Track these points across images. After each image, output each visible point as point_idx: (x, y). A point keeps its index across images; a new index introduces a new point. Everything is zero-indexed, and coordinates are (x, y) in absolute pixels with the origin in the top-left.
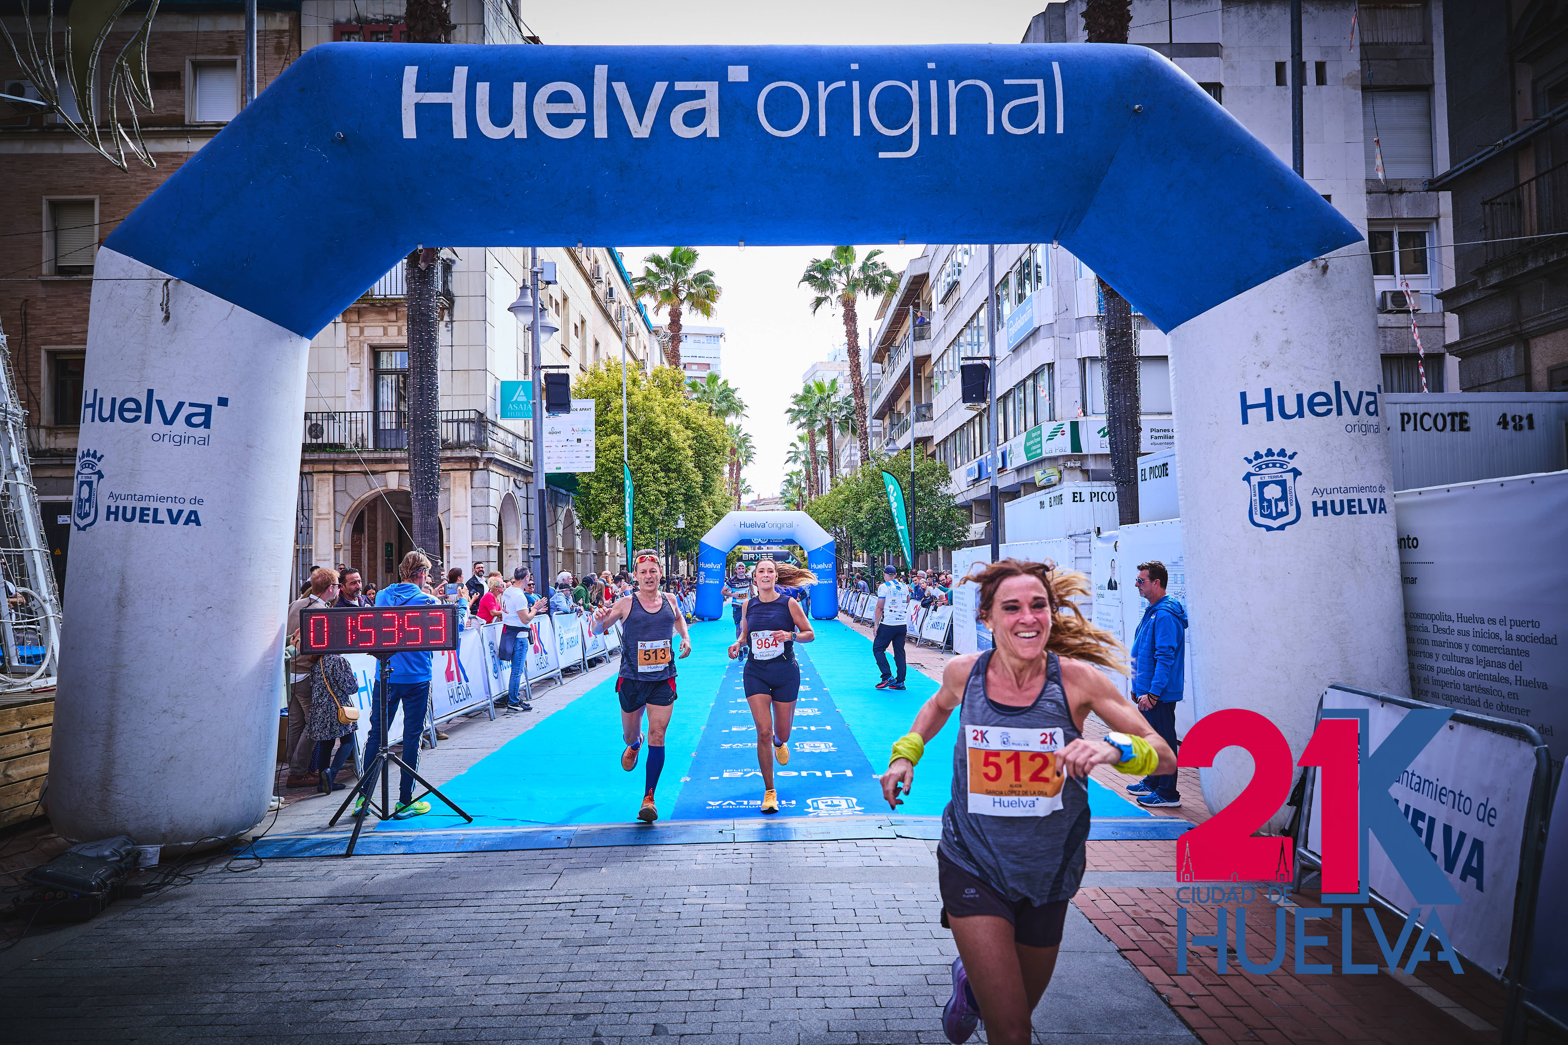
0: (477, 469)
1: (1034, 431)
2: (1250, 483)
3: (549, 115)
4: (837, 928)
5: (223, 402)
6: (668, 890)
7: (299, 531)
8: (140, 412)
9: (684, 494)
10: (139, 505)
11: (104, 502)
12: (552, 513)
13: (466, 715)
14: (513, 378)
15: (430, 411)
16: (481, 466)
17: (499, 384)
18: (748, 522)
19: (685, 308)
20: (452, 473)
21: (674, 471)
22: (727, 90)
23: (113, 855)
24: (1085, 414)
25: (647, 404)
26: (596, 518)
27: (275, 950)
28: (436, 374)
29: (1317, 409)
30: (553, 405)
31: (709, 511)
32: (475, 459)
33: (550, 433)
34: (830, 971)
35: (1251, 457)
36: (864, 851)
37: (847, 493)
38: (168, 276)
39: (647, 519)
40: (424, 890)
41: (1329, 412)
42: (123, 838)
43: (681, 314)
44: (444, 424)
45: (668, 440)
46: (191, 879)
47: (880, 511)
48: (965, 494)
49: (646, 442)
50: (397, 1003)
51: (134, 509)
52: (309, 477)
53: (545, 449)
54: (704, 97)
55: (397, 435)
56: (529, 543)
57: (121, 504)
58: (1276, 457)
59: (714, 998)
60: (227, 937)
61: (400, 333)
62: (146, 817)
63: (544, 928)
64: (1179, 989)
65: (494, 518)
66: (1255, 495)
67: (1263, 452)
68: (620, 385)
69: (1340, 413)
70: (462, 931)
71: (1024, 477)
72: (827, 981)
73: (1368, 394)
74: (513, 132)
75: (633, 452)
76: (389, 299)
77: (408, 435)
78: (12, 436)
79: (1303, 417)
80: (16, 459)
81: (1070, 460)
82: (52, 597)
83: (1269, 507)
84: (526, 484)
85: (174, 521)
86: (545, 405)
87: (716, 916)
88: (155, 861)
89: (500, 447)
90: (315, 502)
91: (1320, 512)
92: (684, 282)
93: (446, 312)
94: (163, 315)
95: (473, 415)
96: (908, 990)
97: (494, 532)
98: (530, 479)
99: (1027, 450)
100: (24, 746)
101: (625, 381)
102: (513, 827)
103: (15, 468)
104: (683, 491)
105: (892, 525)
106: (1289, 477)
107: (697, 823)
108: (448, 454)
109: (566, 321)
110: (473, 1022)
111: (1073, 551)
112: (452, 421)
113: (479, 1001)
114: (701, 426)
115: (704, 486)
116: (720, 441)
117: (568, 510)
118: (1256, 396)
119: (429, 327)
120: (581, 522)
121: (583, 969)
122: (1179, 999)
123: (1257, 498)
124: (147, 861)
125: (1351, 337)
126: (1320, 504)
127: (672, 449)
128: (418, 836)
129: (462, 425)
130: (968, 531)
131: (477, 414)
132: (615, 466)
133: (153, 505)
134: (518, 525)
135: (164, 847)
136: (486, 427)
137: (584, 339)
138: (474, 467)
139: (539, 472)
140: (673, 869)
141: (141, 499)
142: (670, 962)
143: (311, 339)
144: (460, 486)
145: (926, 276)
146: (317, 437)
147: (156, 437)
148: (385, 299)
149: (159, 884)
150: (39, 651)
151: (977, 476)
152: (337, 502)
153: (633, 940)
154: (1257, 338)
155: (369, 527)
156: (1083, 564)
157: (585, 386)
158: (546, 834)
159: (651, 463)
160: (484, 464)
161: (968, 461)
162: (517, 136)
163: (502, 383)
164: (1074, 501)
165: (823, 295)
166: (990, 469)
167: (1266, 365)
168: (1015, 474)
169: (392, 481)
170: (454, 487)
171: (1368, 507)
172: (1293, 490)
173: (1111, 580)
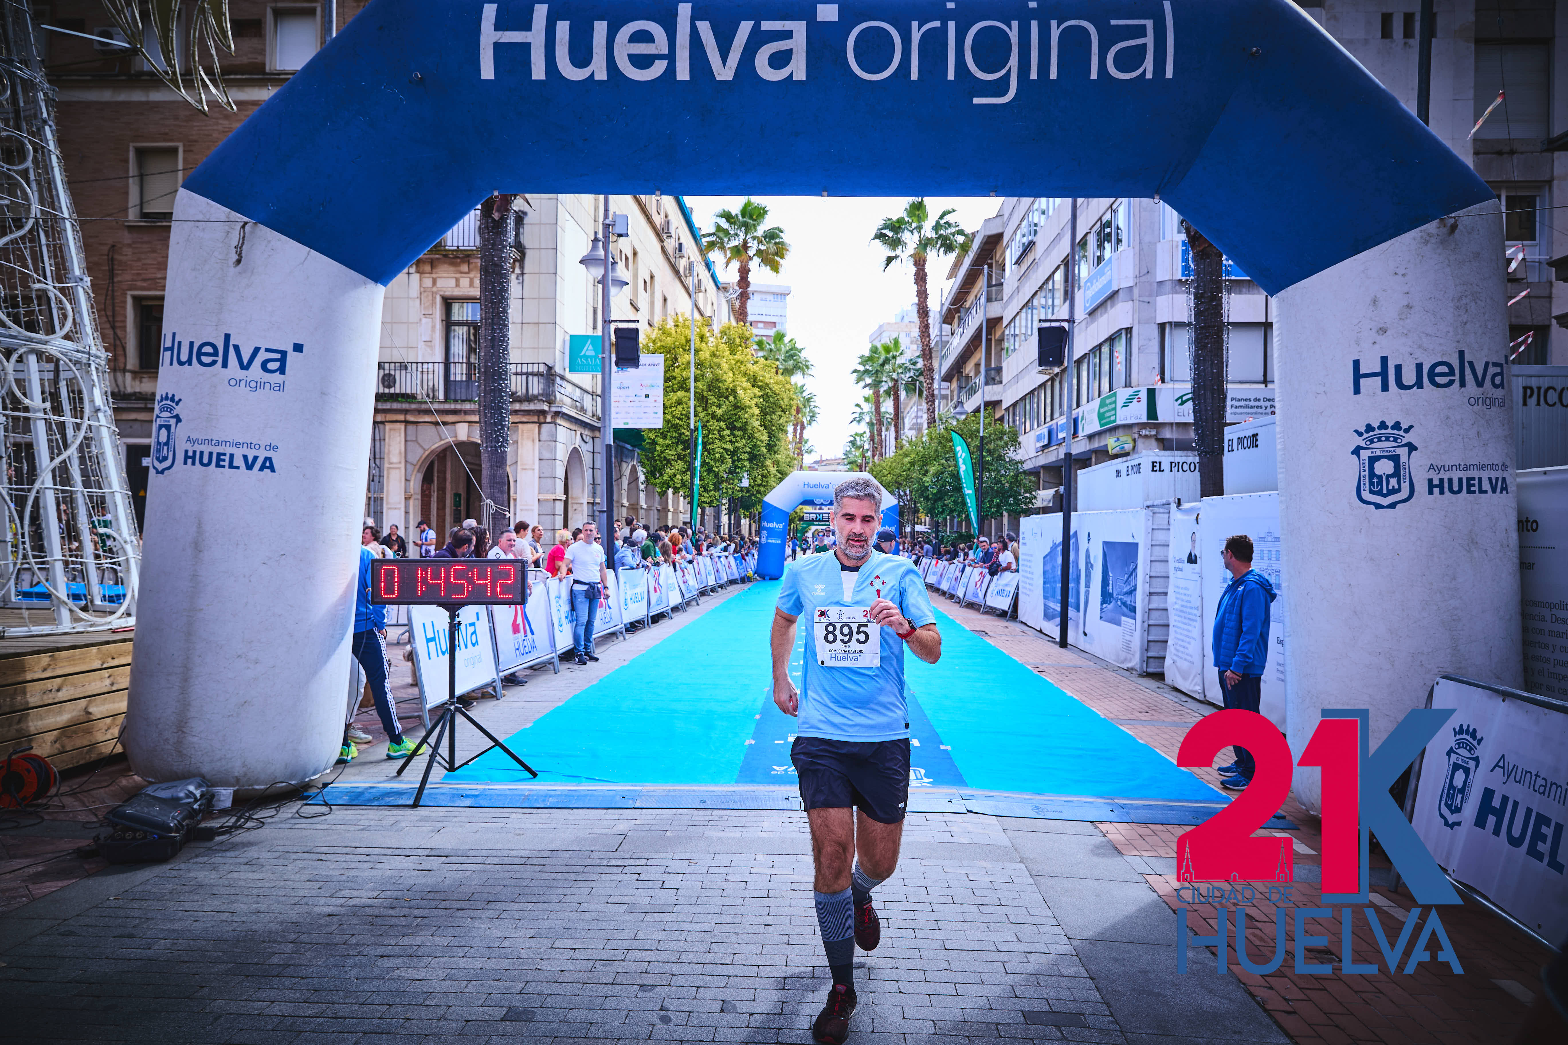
0: (545, 423)
1: (1108, 397)
2: (1359, 457)
3: (631, 57)
4: (909, 906)
5: (298, 348)
6: (735, 858)
7: (371, 479)
8: (217, 356)
9: (749, 453)
10: (216, 450)
11: (181, 445)
12: (618, 468)
13: (531, 668)
14: (582, 332)
15: (502, 362)
16: (549, 419)
17: (568, 338)
18: (812, 483)
19: (754, 264)
20: (520, 425)
21: (740, 429)
22: (816, 30)
23: (187, 796)
24: (1163, 380)
25: (715, 360)
26: (661, 475)
27: (342, 901)
28: (507, 326)
29: (1437, 379)
30: (622, 359)
31: (773, 470)
32: (543, 413)
33: (619, 388)
34: (903, 953)
35: (1362, 429)
36: (934, 826)
37: (913, 456)
38: (246, 219)
40: (489, 846)
41: (1451, 383)
42: (198, 780)
43: (749, 270)
44: (513, 377)
45: (735, 397)
46: (263, 823)
47: (946, 474)
48: (1033, 460)
49: (713, 399)
50: (462, 963)
51: (211, 454)
52: (381, 426)
53: (613, 404)
54: (791, 38)
55: (468, 386)
56: (594, 497)
57: (198, 448)
58: (1389, 431)
59: (783, 975)
60: (297, 885)
61: (471, 284)
62: (220, 760)
63: (610, 892)
64: (1274, 992)
65: (560, 472)
66: (1364, 471)
67: (1376, 424)
68: (688, 341)
69: (1463, 384)
70: (527, 890)
71: (1096, 444)
72: (900, 963)
73: (1495, 364)
74: (593, 74)
75: (700, 409)
76: (462, 250)
77: (479, 386)
78: (95, 377)
79: (1422, 388)
80: (99, 400)
81: (1145, 428)
82: (133, 538)
83: (1380, 483)
84: (593, 438)
85: (249, 467)
86: (614, 359)
87: (784, 888)
88: (228, 804)
89: (568, 401)
90: (386, 451)
91: (1436, 490)
92: (754, 238)
93: (517, 264)
94: (236, 258)
95: (542, 368)
96: (985, 977)
97: (560, 485)
98: (597, 434)
99: (1101, 416)
100: (104, 684)
101: (693, 338)
102: (577, 785)
103: (98, 410)
104: (748, 449)
105: (958, 489)
106: (1403, 452)
107: (765, 787)
108: (517, 406)
109: (635, 276)
110: (539, 988)
111: (1151, 522)
112: (522, 374)
113: (544, 965)
114: (767, 384)
115: (768, 445)
116: (786, 400)
117: (634, 467)
118: (1371, 365)
119: (502, 278)
120: (646, 477)
121: (649, 937)
122: (1275, 1003)
123: (1367, 473)
124: (221, 803)
125: (1479, 302)
126: (1436, 482)
127: (739, 407)
128: (485, 789)
129: (530, 378)
130: (1035, 498)
131: (546, 368)
132: (681, 423)
133: (229, 450)
134: (583, 478)
135: (237, 790)
136: (554, 381)
137: (653, 295)
138: (542, 420)
139: (607, 427)
140: (738, 835)
141: (218, 443)
142: (737, 934)
143: (385, 286)
144: (528, 438)
145: (1000, 236)
146: (389, 387)
147: (233, 382)
148: (458, 250)
149: (231, 827)
150: (119, 590)
151: (1046, 442)
152: (408, 452)
153: (699, 909)
154: (1375, 301)
155: (438, 477)
156: (1160, 536)
157: (654, 342)
158: (611, 793)
159: (717, 421)
160: (552, 417)
161: (1038, 426)
162: (596, 78)
163: (571, 336)
164: (1153, 470)
165: (893, 254)
166: (1061, 435)
167: (1383, 331)
168: (1087, 441)
169: (462, 432)
170: (522, 439)
171: (1489, 486)
172: (1407, 466)
173: (1190, 554)
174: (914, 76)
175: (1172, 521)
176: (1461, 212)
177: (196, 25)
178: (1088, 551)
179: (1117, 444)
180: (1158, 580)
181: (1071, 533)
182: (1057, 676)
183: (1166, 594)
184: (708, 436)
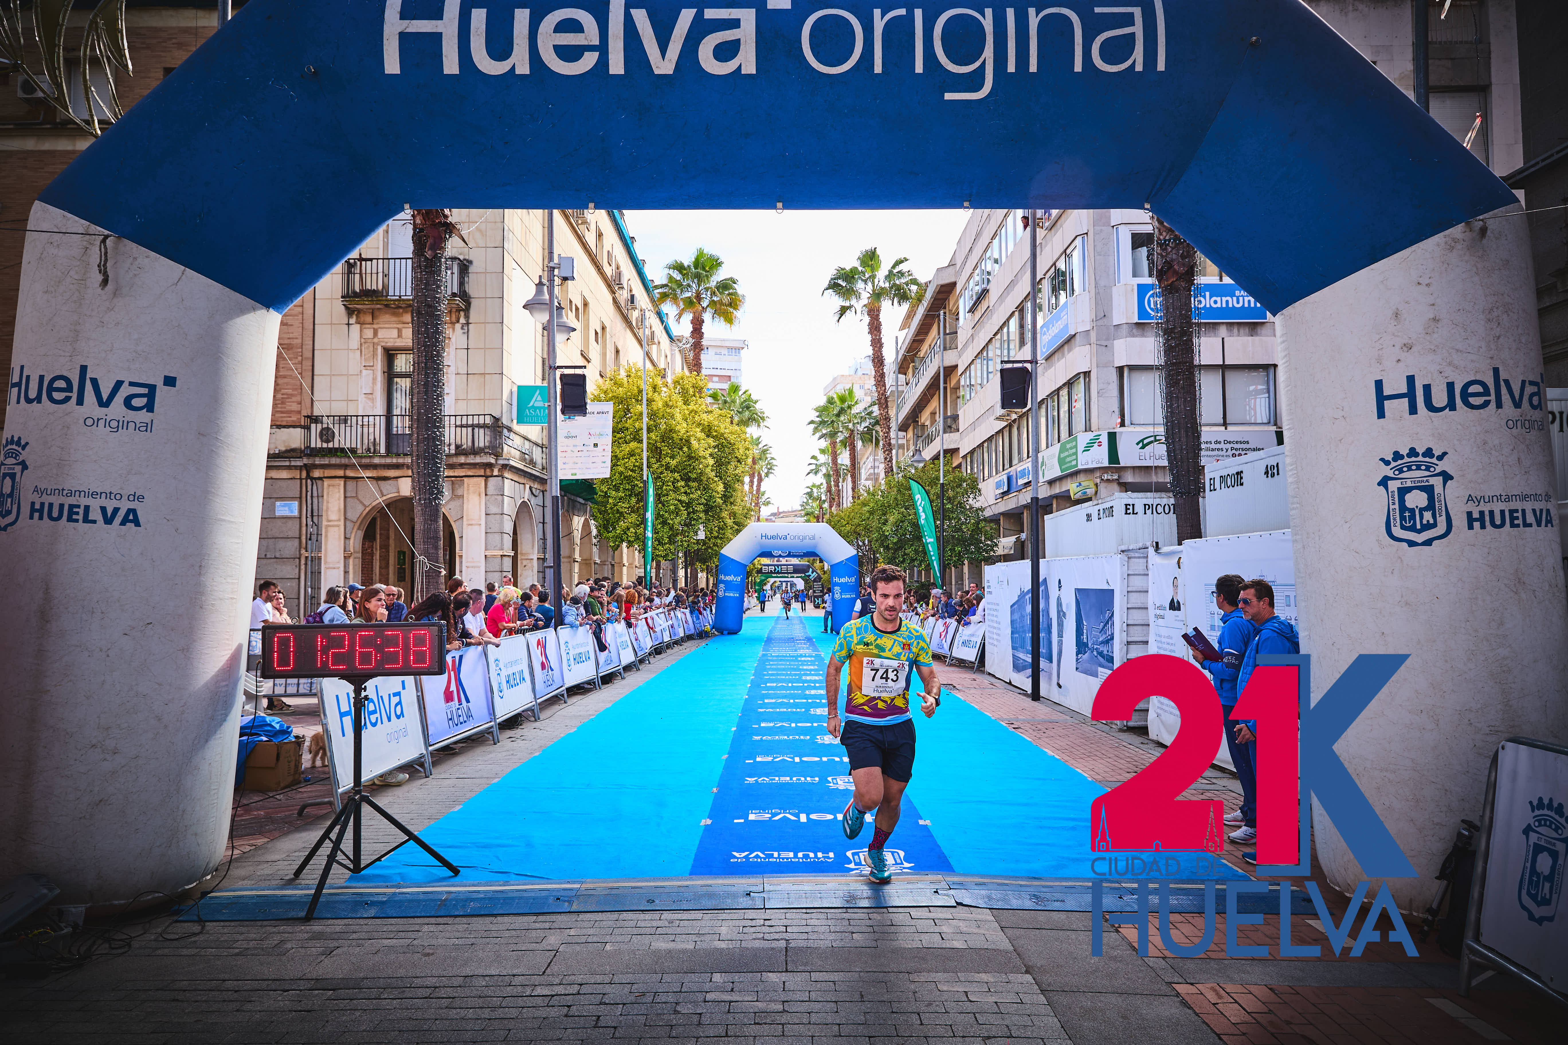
0: (492, 476)
1: (1068, 442)
2: (1387, 488)
3: (557, 48)
5: (170, 381)
8: (72, 392)
9: (705, 505)
10: (68, 501)
11: (28, 497)
12: (566, 524)
13: (469, 738)
14: (530, 383)
16: (496, 473)
17: (515, 389)
18: (769, 535)
19: (707, 316)
20: (466, 479)
21: (695, 480)
22: (766, 18)
24: (1122, 424)
25: (668, 410)
26: (614, 528)
29: (1471, 400)
30: (569, 407)
31: (730, 522)
32: (490, 466)
33: (566, 437)
35: (1389, 458)
36: (922, 925)
37: (872, 505)
38: (106, 232)
39: (666, 528)
41: (1486, 404)
43: (703, 321)
44: (459, 429)
45: (689, 448)
47: (906, 523)
48: (993, 507)
49: (666, 450)
51: (62, 506)
52: (319, 482)
53: (559, 454)
54: (739, 27)
55: (410, 440)
56: (544, 553)
57: (47, 499)
58: (1420, 458)
60: (136, 1039)
62: (70, 870)
65: (509, 527)
66: (1394, 504)
67: (1404, 451)
68: (640, 391)
69: (1499, 405)
71: (1057, 489)
73: (1532, 383)
74: (513, 68)
75: (653, 460)
76: (404, 300)
79: (1455, 409)
81: (1107, 473)
83: (1413, 517)
84: (543, 492)
85: (108, 521)
86: (559, 407)
89: (516, 453)
90: (325, 508)
91: (1477, 525)
92: (707, 289)
93: (462, 314)
94: (100, 278)
95: (488, 420)
97: (508, 541)
98: (548, 487)
99: (1061, 461)
101: (645, 389)
102: (506, 883)
104: (703, 501)
105: (919, 537)
106: (1437, 482)
107: (720, 881)
108: (462, 459)
109: (586, 327)
111: (1126, 567)
112: (467, 426)
114: (722, 435)
115: (724, 496)
116: (742, 450)
117: (586, 521)
118: (1395, 385)
120: (599, 531)
123: (1397, 506)
125: (1511, 314)
126: (1476, 515)
127: (693, 458)
128: (394, 894)
130: (997, 545)
131: (492, 419)
132: (634, 475)
134: (533, 534)
135: (91, 907)
136: (501, 433)
137: (604, 347)
138: (488, 473)
139: (554, 478)
140: (691, 946)
141: (71, 494)
143: (281, 313)
144: (474, 493)
145: (954, 285)
146: (328, 441)
147: (89, 422)
151: (1006, 489)
152: (348, 508)
154: (1397, 315)
155: (381, 534)
156: (1137, 583)
157: (605, 392)
158: (544, 894)
159: (671, 472)
160: (499, 470)
161: (997, 474)
162: (517, 73)
163: (519, 387)
164: (1126, 513)
165: (847, 304)
166: (1021, 482)
167: (1408, 347)
168: (1047, 486)
169: (405, 487)
170: (468, 493)
171: (1533, 519)
172: (1442, 498)
173: (1173, 600)
174: (878, 69)
175: (1150, 566)
176: (1486, 215)
177: (87, 41)
178: (1059, 599)
179: (1079, 489)
180: (1136, 628)
181: (1041, 580)
182: (1035, 734)
183: (1147, 643)
184: (661, 488)
